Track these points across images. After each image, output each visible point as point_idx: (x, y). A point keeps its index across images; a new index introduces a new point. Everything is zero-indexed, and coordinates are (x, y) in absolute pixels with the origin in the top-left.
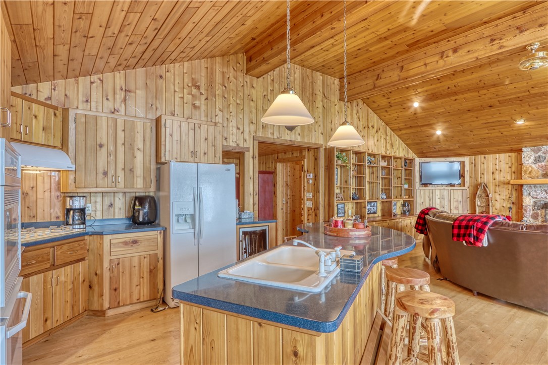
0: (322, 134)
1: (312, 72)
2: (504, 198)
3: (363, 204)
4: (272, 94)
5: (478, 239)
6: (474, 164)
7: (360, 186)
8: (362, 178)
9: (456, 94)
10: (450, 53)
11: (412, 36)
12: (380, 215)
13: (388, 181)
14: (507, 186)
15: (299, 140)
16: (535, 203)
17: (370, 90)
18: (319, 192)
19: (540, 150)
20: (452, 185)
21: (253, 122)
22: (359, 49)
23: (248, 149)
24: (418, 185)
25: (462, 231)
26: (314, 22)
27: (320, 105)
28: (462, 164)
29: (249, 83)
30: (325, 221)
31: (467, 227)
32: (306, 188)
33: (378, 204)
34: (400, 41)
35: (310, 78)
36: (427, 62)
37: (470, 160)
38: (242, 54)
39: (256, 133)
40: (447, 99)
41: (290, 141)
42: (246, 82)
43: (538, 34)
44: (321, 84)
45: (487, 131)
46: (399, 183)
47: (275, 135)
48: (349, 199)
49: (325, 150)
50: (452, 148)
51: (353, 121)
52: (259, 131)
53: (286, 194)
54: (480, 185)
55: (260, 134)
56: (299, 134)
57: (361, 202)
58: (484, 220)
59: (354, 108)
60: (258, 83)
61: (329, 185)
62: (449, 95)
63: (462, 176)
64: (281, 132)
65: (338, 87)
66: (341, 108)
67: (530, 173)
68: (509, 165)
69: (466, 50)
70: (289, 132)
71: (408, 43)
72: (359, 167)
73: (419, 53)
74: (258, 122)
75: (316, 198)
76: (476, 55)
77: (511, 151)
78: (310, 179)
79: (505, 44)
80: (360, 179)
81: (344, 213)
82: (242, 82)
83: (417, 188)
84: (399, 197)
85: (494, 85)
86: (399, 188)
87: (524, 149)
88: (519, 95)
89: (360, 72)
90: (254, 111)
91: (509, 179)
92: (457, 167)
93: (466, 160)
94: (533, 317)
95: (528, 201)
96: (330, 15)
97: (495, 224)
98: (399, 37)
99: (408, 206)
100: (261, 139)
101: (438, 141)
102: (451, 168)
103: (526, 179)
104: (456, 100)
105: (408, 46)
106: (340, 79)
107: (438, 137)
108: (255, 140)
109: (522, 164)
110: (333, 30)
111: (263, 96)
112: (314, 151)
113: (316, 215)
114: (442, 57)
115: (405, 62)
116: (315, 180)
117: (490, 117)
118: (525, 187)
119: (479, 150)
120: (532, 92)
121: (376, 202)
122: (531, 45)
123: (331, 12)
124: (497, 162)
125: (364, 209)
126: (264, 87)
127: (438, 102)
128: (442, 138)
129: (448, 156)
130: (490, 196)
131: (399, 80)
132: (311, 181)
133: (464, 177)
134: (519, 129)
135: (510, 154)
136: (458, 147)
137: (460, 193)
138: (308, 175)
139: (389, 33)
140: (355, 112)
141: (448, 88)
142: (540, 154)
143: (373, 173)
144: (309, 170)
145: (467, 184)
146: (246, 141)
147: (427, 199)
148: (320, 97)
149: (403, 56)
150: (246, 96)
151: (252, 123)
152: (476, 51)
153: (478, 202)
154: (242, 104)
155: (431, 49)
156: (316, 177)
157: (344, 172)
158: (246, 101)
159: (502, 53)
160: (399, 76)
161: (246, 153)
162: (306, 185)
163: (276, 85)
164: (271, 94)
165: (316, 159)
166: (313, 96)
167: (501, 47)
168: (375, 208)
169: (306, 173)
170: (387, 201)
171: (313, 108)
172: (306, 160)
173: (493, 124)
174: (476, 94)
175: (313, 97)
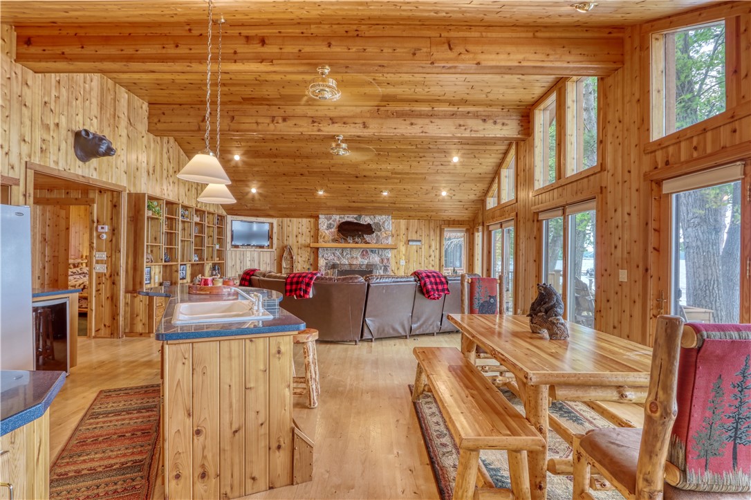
0: (126, 173)
1: (115, 85)
2: (304, 259)
3: (174, 268)
4: (57, 102)
5: (306, 292)
6: (281, 226)
7: (171, 244)
8: (174, 234)
9: (276, 156)
10: (280, 121)
11: (250, 93)
12: (189, 281)
13: (200, 241)
14: (307, 249)
15: (94, 177)
16: (327, 263)
17: (193, 131)
18: (120, 251)
19: (331, 219)
20: (261, 247)
21: (26, 139)
22: (191, 84)
23: (17, 182)
24: (229, 246)
25: (294, 287)
26: (164, 47)
27: (124, 133)
28: (271, 225)
29: (20, 77)
30: (127, 292)
31: (298, 283)
32: (95, 245)
33: (188, 268)
34: (237, 93)
35: (112, 92)
36: (259, 121)
37: (278, 222)
38: (9, 27)
39: (30, 158)
40: (268, 160)
41: (83, 177)
42: (16, 73)
43: (343, 129)
44: (126, 105)
45: (296, 196)
46: (210, 243)
47: (60, 164)
48: (160, 260)
49: (130, 195)
50: (263, 208)
51: (162, 161)
52: (35, 156)
53: (43, 254)
54: (286, 247)
55: (36, 160)
56: (96, 169)
57: (172, 265)
58: (310, 275)
59: (165, 145)
60: (36, 80)
61: (135, 242)
62: (269, 156)
63: (270, 238)
64: (69, 161)
65: (147, 114)
66: (149, 142)
67: (324, 238)
68: (309, 230)
69: (294, 122)
70: (81, 163)
71: (243, 97)
72: (171, 221)
73: (252, 109)
74: (33, 140)
75: (113, 259)
76: (301, 130)
77: (311, 217)
78: (103, 233)
79: (322, 129)
80: (171, 237)
81: (150, 279)
82: (8, 72)
83: (228, 249)
84: (210, 259)
85: (307, 157)
86: (211, 249)
87: (320, 216)
88: (323, 170)
89: (180, 105)
90: (28, 122)
91: (309, 242)
92: (267, 227)
93: (275, 221)
94: (340, 347)
95: (322, 262)
96: (188, 51)
97: (317, 278)
98: (238, 88)
99: (218, 269)
100: (38, 168)
101: (253, 199)
102: (251, 228)
103: (321, 244)
104: (275, 162)
105: (242, 99)
106: (149, 104)
107: (253, 196)
108: (30, 169)
109: (318, 230)
110: (189, 68)
111: (43, 103)
112: (113, 195)
113: (114, 283)
114: (273, 121)
115: (236, 113)
116: (113, 234)
117: (300, 184)
118: (320, 250)
119: (287, 213)
120: (332, 170)
121: (185, 265)
122: (338, 136)
123: (191, 49)
124: (300, 226)
125: (176, 273)
126: (44, 88)
127: (259, 160)
128: (257, 197)
129: (258, 216)
130: (294, 258)
131: (229, 130)
132: (105, 236)
133: (272, 239)
134: (320, 198)
135: (309, 219)
136: (268, 208)
137: (268, 254)
138: (100, 227)
139: (230, 82)
140: (165, 150)
141: (271, 149)
142: (331, 221)
143: (184, 229)
144: (100, 220)
145: (275, 246)
146: (13, 168)
147: (238, 262)
148: (123, 122)
149: (235, 106)
150: (15, 96)
151: (24, 140)
152: (300, 126)
153: (284, 265)
154: (8, 107)
155: (263, 109)
156: (114, 231)
157: (152, 226)
158: (15, 105)
159: (319, 135)
160: (230, 126)
161: (13, 187)
162: (95, 242)
163: (64, 91)
164: (55, 102)
165: (115, 206)
166: (114, 118)
167: (319, 130)
168: (184, 272)
169: (95, 224)
170: (198, 264)
171: (114, 135)
172: (95, 205)
173: (300, 191)
174: (292, 161)
175: (115, 120)
